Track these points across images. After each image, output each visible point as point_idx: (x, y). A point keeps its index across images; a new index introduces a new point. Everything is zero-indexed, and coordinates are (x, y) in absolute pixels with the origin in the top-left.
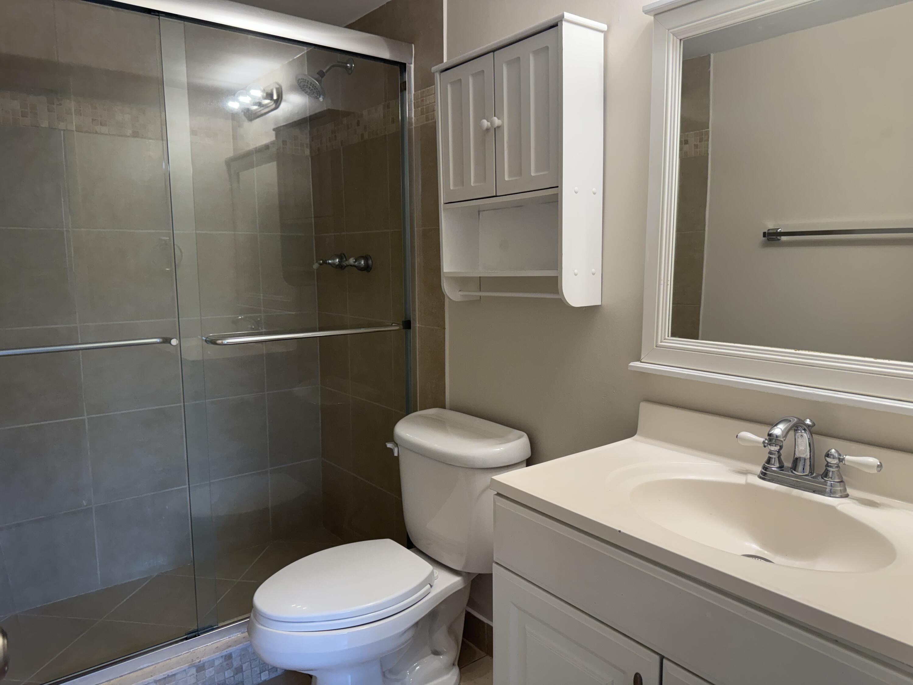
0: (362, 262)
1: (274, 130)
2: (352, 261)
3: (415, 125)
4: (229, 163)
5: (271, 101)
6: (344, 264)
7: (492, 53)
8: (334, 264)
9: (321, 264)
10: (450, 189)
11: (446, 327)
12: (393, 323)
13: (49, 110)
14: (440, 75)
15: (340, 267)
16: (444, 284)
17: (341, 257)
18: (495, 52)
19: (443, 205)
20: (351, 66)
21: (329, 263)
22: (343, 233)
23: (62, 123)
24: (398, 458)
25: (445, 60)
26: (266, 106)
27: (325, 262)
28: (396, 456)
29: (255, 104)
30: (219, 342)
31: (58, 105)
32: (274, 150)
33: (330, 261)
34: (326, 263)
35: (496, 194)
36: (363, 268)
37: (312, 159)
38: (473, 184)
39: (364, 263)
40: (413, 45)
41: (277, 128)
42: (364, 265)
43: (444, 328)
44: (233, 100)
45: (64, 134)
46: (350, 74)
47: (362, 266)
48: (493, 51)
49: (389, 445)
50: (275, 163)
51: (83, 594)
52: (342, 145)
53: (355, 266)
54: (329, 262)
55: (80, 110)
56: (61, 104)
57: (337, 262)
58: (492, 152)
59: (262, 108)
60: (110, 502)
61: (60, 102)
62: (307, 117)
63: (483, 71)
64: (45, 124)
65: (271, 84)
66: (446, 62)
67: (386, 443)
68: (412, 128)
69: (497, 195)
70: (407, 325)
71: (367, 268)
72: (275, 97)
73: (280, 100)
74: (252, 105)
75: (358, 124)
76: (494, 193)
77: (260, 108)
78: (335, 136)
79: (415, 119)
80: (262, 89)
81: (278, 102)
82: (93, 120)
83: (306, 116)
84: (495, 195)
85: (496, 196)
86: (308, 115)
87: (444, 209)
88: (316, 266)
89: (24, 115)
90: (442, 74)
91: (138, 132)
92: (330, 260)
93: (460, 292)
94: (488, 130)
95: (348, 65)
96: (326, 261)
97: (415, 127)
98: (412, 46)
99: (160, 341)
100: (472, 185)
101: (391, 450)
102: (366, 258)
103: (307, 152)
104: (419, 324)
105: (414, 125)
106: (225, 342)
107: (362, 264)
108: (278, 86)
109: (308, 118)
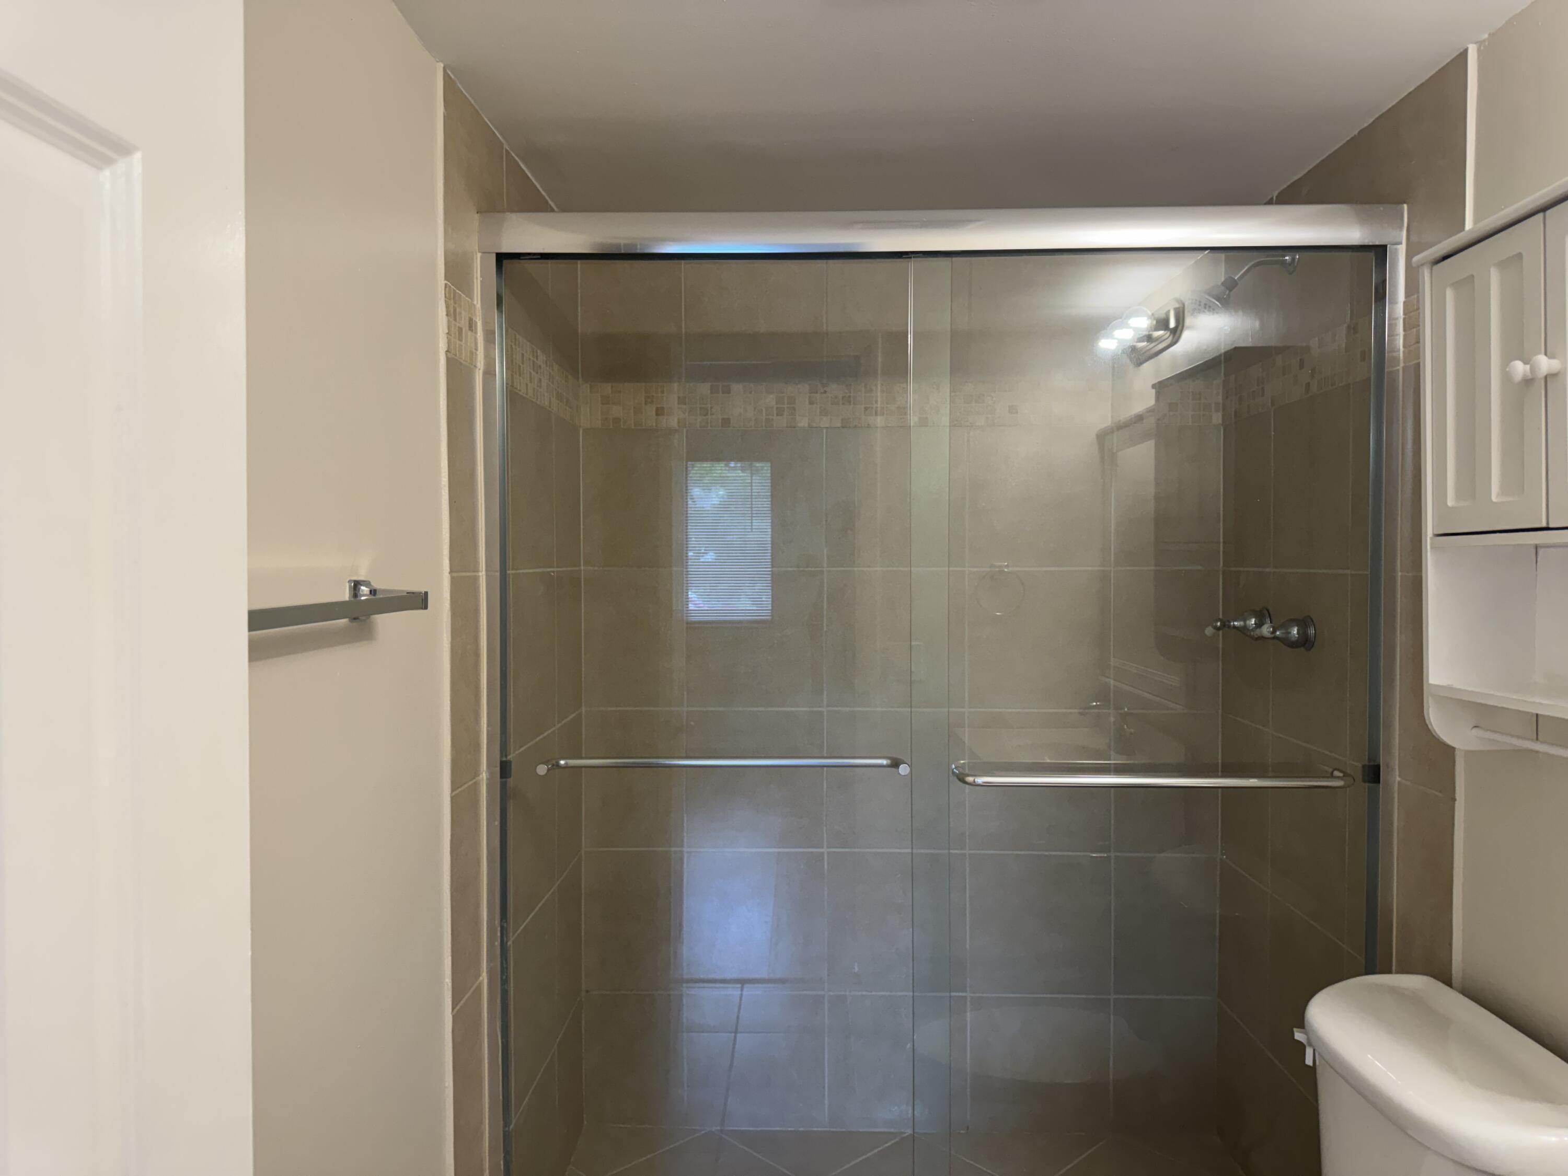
0: (1294, 631)
1: (1154, 386)
2: (1265, 630)
3: (1404, 362)
4: (1102, 437)
5: (1166, 332)
7: (1541, 215)
8: (1245, 628)
9: (1218, 629)
10: (1446, 504)
11: (1457, 796)
12: (1335, 769)
13: (811, 403)
14: (1432, 270)
16: (1430, 709)
18: (1548, 212)
19: (1431, 539)
20: (1293, 259)
21: (1235, 627)
22: (1267, 570)
23: (825, 418)
25: (1469, 224)
26: (1159, 340)
27: (1226, 625)
28: (1309, 1066)
29: (1140, 340)
30: (970, 779)
31: (821, 393)
32: (1150, 422)
33: (1236, 623)
34: (1229, 627)
35: (1548, 523)
36: (1297, 641)
37: (1225, 430)
38: (1497, 497)
39: (1298, 633)
40: (1405, 206)
41: (1160, 383)
42: (1298, 637)
43: (1454, 800)
44: (1107, 337)
45: (827, 433)
46: (1290, 273)
47: (1293, 639)
48: (1544, 209)
49: (1297, 1033)
50: (1151, 444)
51: (801, 1129)
52: (1273, 404)
53: (1277, 639)
54: (1234, 624)
55: (850, 397)
56: (825, 392)
57: (1252, 624)
58: (1540, 429)
59: (1153, 344)
60: (850, 992)
61: (825, 389)
62: (1220, 355)
63: (1519, 256)
64: (803, 423)
65: (1165, 304)
66: (1470, 230)
67: (1295, 1030)
68: (1398, 370)
69: (1551, 526)
70: (1374, 775)
71: (1305, 642)
72: (1172, 324)
73: (1180, 327)
74: (1137, 342)
75: (1301, 366)
76: (1541, 521)
77: (1151, 344)
78: (1263, 389)
79: (1404, 352)
80: (1150, 313)
81: (1176, 333)
82: (866, 409)
83: (1220, 353)
84: (1544, 525)
85: (1547, 529)
86: (1223, 351)
87: (1432, 548)
88: (1208, 631)
89: (780, 412)
90: (1435, 267)
91: (927, 418)
92: (1236, 621)
93: (1475, 730)
94: (1528, 382)
95: (1287, 258)
96: (1229, 622)
97: (1404, 368)
98: (1403, 208)
99: (887, 764)
100: (1494, 499)
102: (1303, 623)
103: (1217, 418)
104: (1400, 776)
105: (1402, 364)
106: (980, 780)
107: (1294, 634)
108: (1177, 305)
109: (1223, 358)
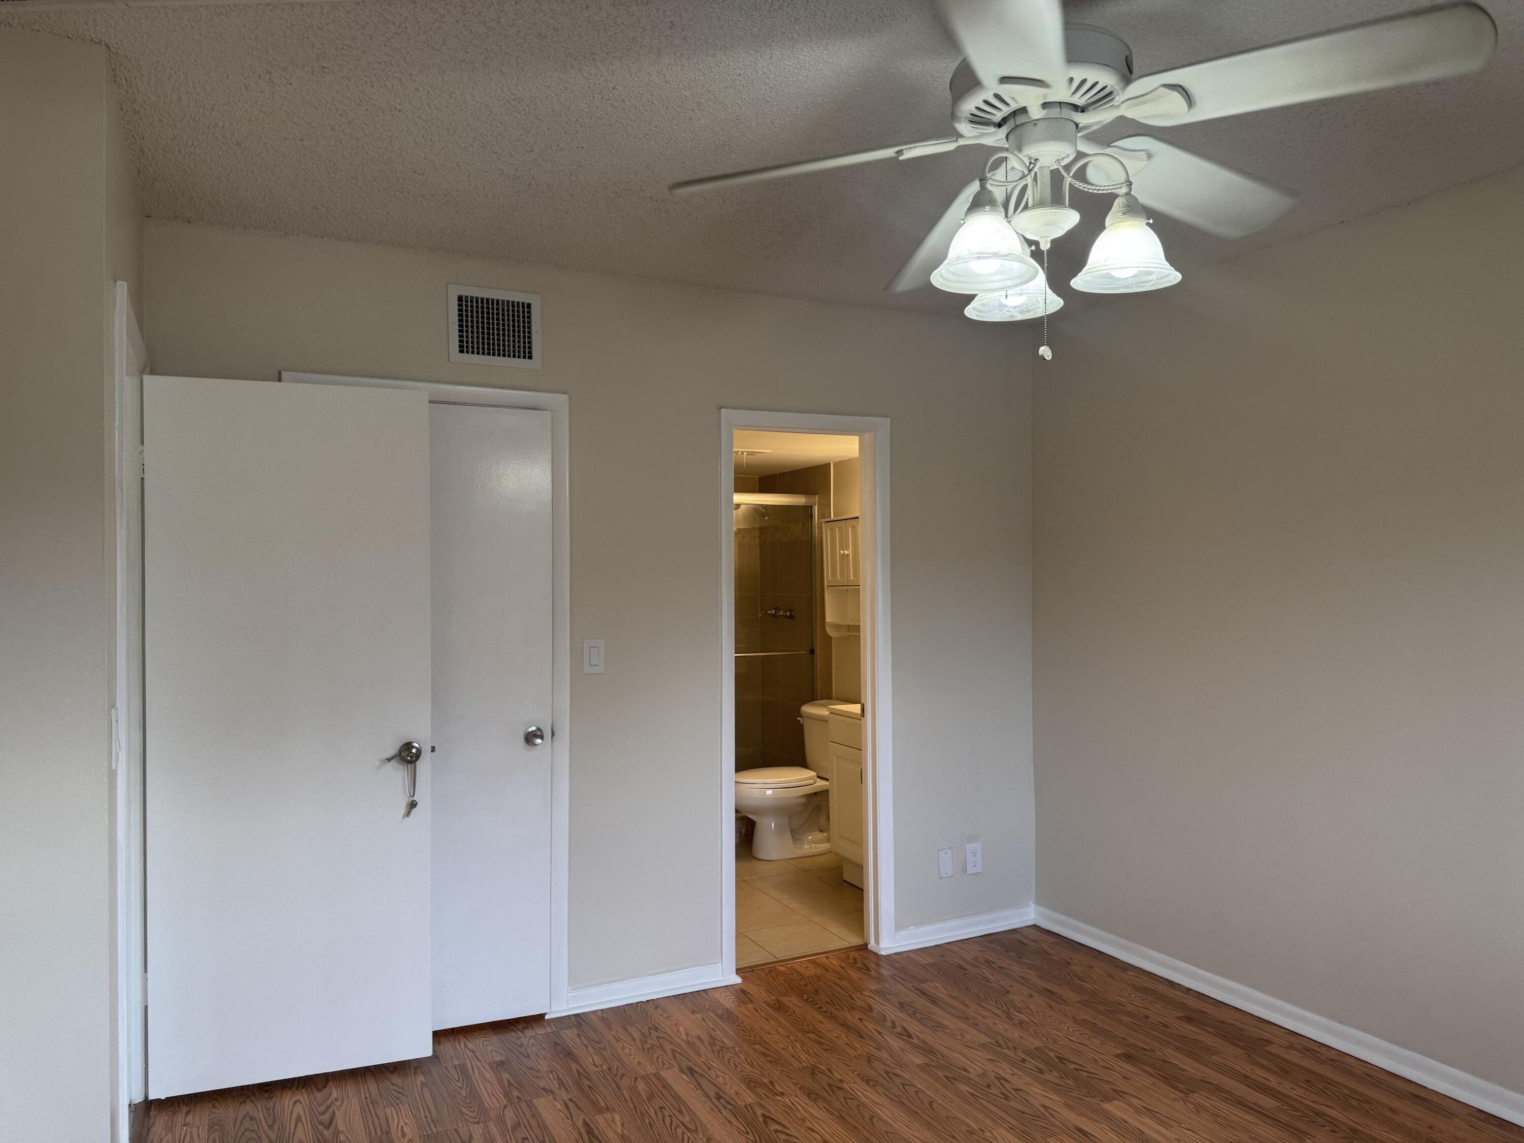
2: (781, 613)
6: (777, 614)
8: (771, 614)
9: (763, 614)
10: (829, 579)
12: (804, 650)
15: (774, 615)
16: (827, 628)
17: (776, 609)
19: (826, 587)
22: (777, 595)
24: (803, 724)
27: (765, 613)
33: (769, 612)
37: (760, 546)
39: (789, 614)
43: (832, 653)
47: (788, 616)
49: (798, 718)
52: (778, 541)
53: (784, 616)
57: (773, 612)
67: (797, 716)
70: (812, 652)
71: (791, 617)
75: (788, 531)
78: (775, 535)
86: (759, 526)
87: (826, 589)
88: (760, 615)
93: (836, 633)
96: (767, 612)
100: (840, 578)
101: (799, 721)
102: (791, 611)
104: (819, 651)
